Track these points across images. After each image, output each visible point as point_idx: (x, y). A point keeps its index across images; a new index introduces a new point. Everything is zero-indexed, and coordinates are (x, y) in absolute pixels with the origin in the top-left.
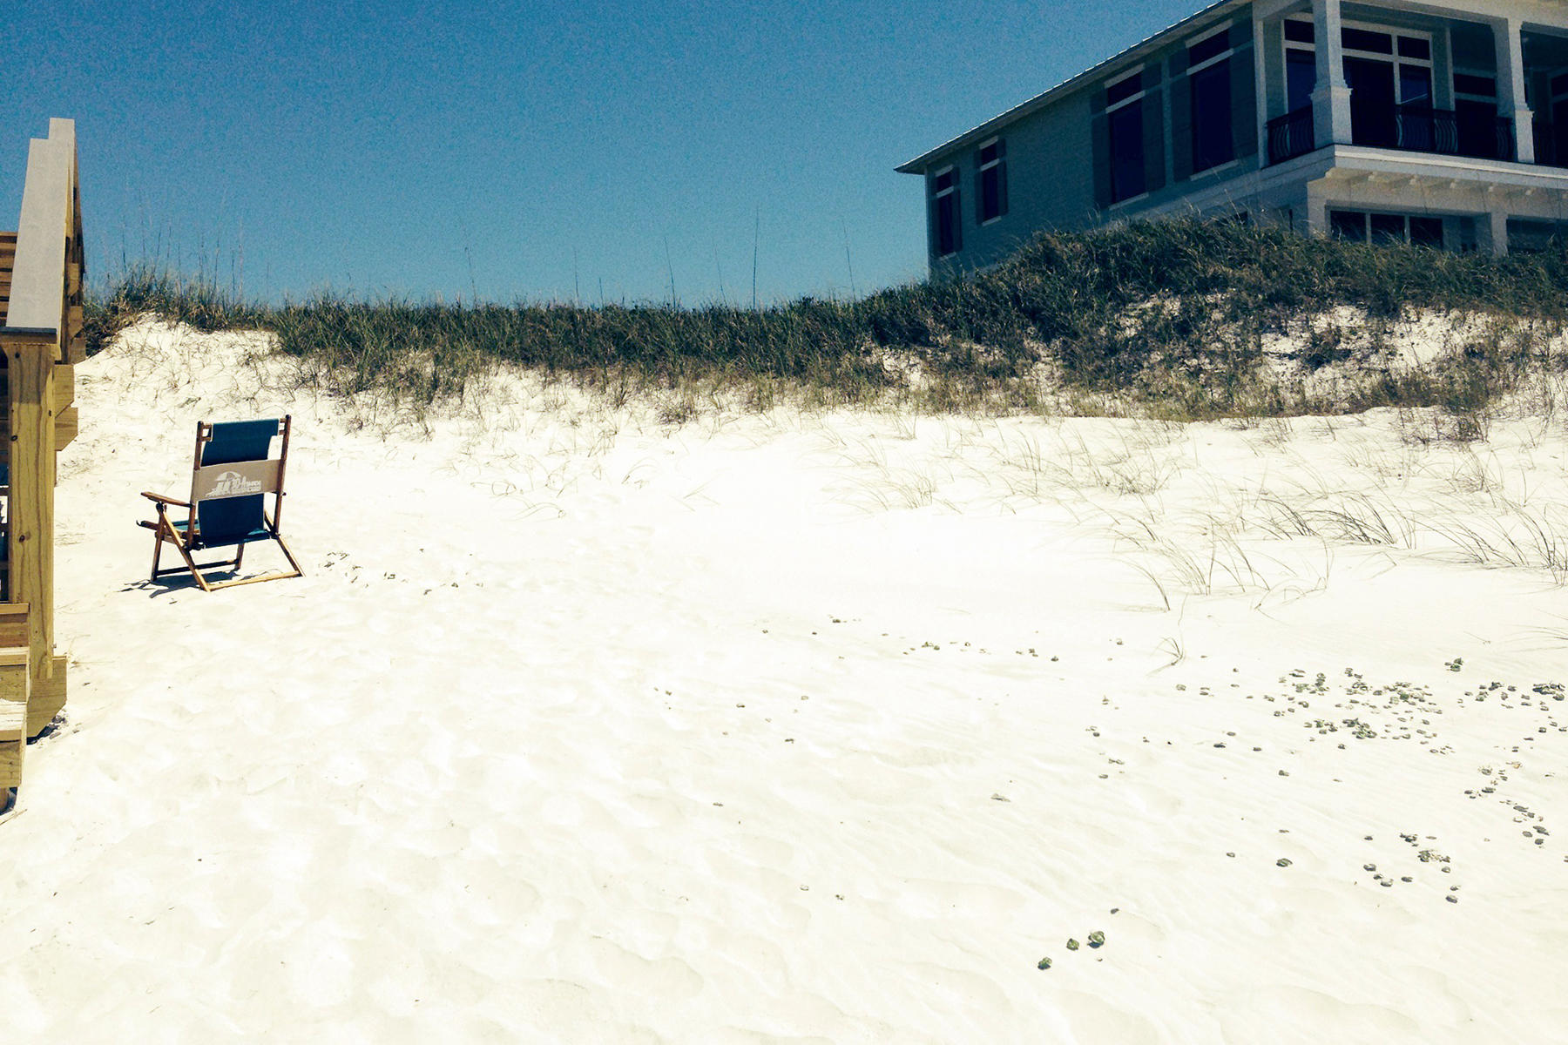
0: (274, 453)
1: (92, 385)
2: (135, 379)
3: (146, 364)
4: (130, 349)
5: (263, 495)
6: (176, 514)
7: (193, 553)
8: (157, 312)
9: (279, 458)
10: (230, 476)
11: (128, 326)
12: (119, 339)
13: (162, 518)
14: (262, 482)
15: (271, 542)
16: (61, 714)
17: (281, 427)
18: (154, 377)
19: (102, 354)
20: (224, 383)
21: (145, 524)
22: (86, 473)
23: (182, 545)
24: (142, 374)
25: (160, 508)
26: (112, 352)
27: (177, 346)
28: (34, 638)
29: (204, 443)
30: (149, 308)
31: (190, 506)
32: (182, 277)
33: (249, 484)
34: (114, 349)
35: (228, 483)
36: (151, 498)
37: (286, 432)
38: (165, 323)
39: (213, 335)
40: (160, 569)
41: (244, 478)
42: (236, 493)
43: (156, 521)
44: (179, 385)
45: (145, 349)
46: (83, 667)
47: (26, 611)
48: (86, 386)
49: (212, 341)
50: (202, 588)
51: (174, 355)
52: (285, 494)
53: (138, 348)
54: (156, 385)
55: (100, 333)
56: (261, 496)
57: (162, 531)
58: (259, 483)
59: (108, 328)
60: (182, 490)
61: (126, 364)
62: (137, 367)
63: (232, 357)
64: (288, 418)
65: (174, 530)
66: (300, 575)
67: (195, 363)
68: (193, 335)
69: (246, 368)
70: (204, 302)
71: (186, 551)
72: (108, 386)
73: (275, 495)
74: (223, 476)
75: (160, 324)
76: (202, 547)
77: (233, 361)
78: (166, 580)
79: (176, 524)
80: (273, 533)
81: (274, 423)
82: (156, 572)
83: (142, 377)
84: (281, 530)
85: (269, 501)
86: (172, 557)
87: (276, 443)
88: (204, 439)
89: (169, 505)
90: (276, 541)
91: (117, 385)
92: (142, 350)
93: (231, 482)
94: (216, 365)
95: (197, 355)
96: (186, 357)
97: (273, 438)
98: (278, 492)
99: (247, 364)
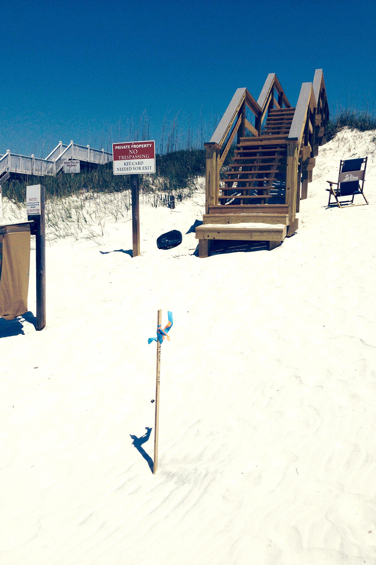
0: (362, 169)
1: (326, 151)
2: (339, 148)
3: (343, 143)
4: (339, 139)
5: (359, 181)
6: (335, 187)
7: (338, 197)
8: (349, 126)
9: (364, 170)
10: (349, 176)
11: (339, 131)
12: (336, 136)
13: (331, 188)
14: (359, 177)
15: (360, 195)
16: (296, 231)
17: (365, 160)
18: (344, 148)
19: (331, 141)
20: (365, 148)
21: (327, 190)
22: (320, 178)
23: (335, 195)
24: (340, 147)
25: (331, 185)
26: (334, 140)
27: (353, 137)
28: (290, 212)
29: (342, 166)
30: (347, 125)
31: (338, 184)
32: (358, 113)
33: (355, 178)
34: (334, 139)
35: (349, 178)
36: (329, 182)
37: (366, 162)
38: (351, 129)
39: (365, 132)
40: (330, 202)
41: (353, 176)
42: (351, 180)
43: (330, 189)
44: (351, 149)
45: (343, 139)
46: (304, 223)
47: (288, 206)
48: (325, 152)
49: (364, 134)
50: (339, 207)
51: (351, 140)
52: (365, 181)
53: (341, 138)
54: (344, 150)
55: (331, 134)
56: (358, 182)
57: (331, 191)
58: (358, 177)
59: (333, 133)
60: (335, 179)
61: (337, 144)
62: (340, 145)
63: (369, 138)
64: (367, 157)
65: (334, 191)
66: (368, 204)
67: (357, 142)
68: (358, 133)
69: (373, 143)
70: (364, 121)
71: (336, 197)
72: (330, 151)
73: (362, 181)
74: (347, 176)
75: (349, 130)
76: (341, 196)
77: (369, 140)
78: (331, 205)
79: (334, 190)
80: (362, 193)
81: (363, 159)
82: (329, 203)
83: (341, 148)
84: (364, 191)
85: (361, 182)
86: (333, 200)
87: (363, 165)
88: (342, 165)
89: (333, 184)
90: (362, 194)
91: (333, 151)
92: (342, 139)
93: (350, 177)
94: (364, 142)
95: (359, 139)
96: (355, 140)
97: (362, 164)
98: (363, 180)
99: (373, 141)
